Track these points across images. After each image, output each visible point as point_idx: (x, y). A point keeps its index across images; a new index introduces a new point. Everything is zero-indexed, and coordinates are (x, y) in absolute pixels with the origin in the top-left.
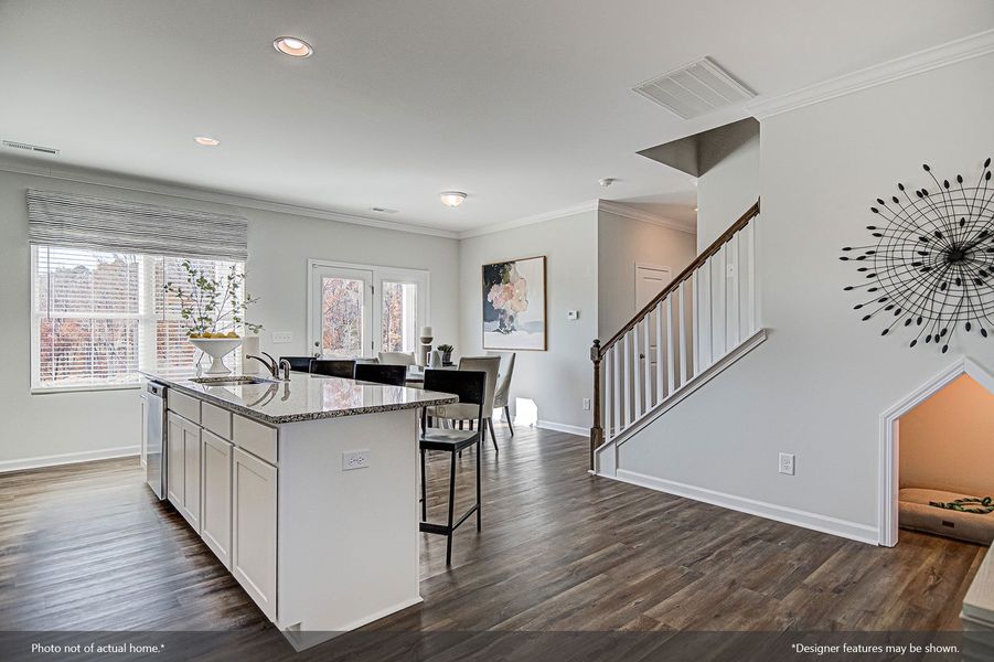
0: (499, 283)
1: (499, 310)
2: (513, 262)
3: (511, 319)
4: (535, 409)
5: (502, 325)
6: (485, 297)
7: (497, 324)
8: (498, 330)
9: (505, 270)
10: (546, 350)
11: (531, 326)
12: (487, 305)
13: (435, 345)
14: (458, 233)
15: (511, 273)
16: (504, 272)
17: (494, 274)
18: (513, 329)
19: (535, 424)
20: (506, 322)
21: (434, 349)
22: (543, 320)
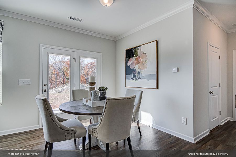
0: (132, 57)
1: (133, 70)
2: (140, 46)
3: (139, 73)
4: (152, 117)
5: (134, 76)
6: (126, 64)
7: (132, 76)
8: (132, 79)
9: (135, 50)
10: (158, 88)
11: (149, 77)
12: (127, 68)
13: (97, 87)
14: (115, 38)
15: (138, 52)
16: (135, 52)
17: (130, 53)
18: (139, 78)
19: (151, 126)
20: (136, 75)
21: (96, 89)
22: (156, 73)
